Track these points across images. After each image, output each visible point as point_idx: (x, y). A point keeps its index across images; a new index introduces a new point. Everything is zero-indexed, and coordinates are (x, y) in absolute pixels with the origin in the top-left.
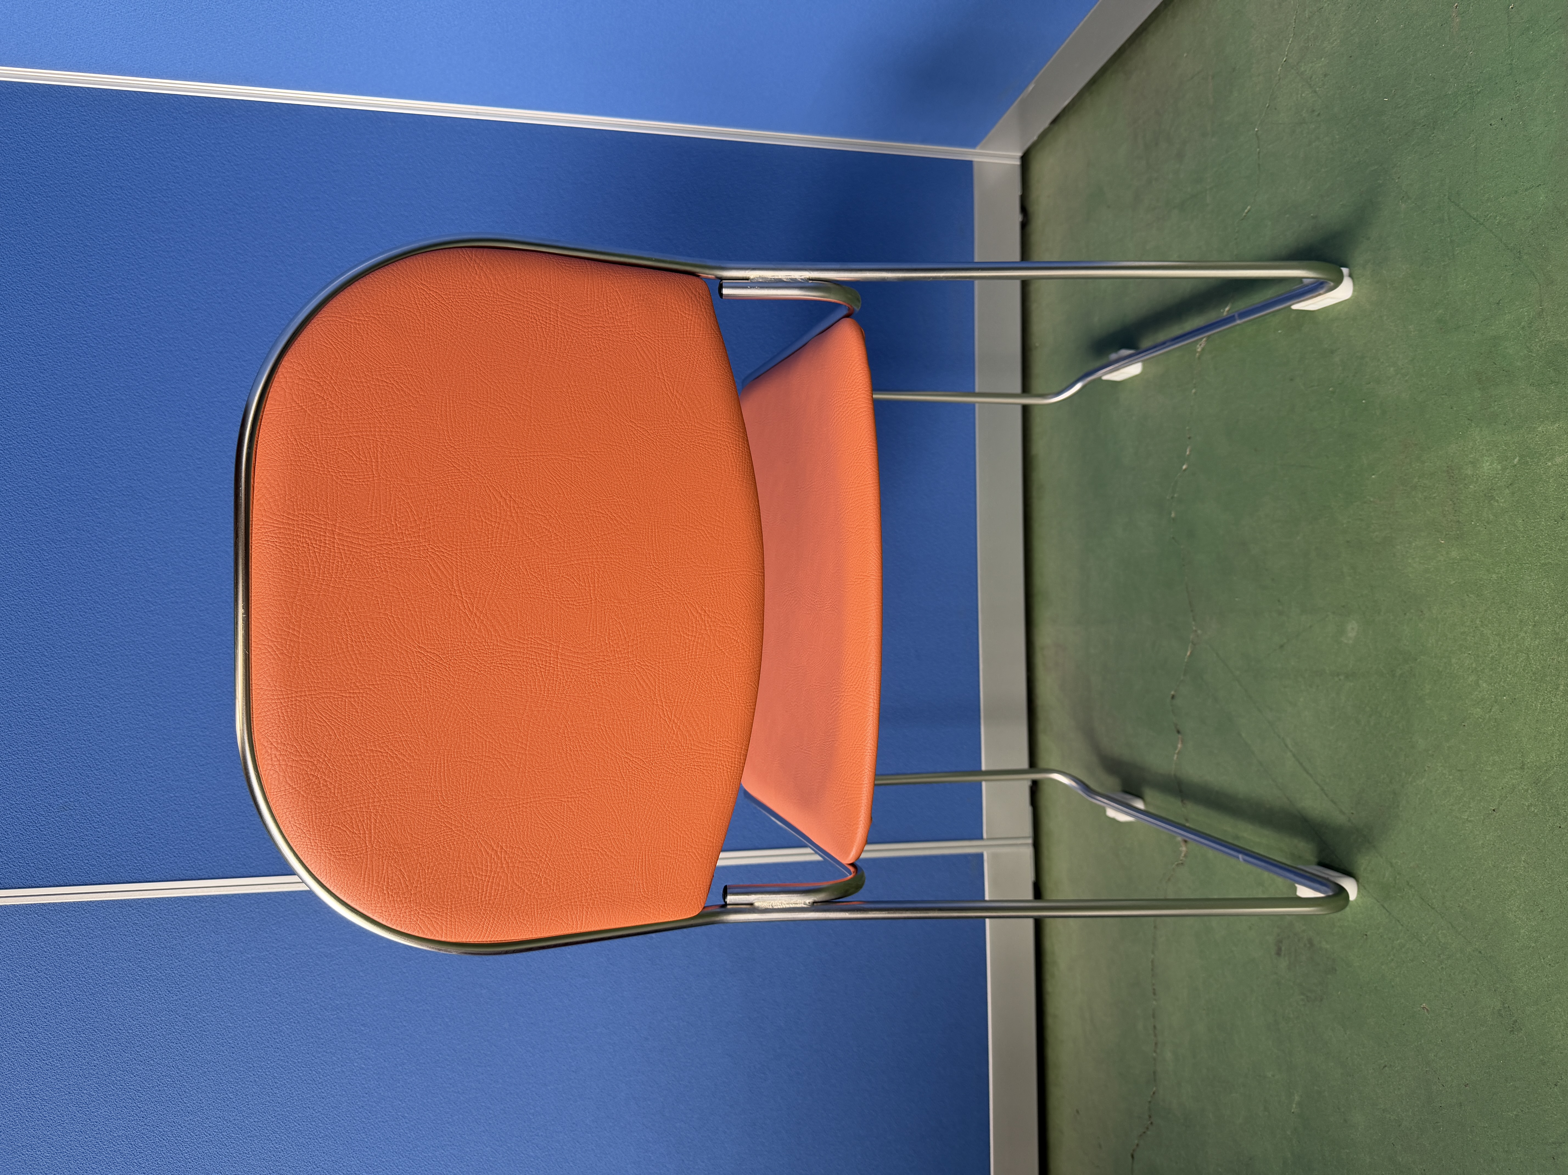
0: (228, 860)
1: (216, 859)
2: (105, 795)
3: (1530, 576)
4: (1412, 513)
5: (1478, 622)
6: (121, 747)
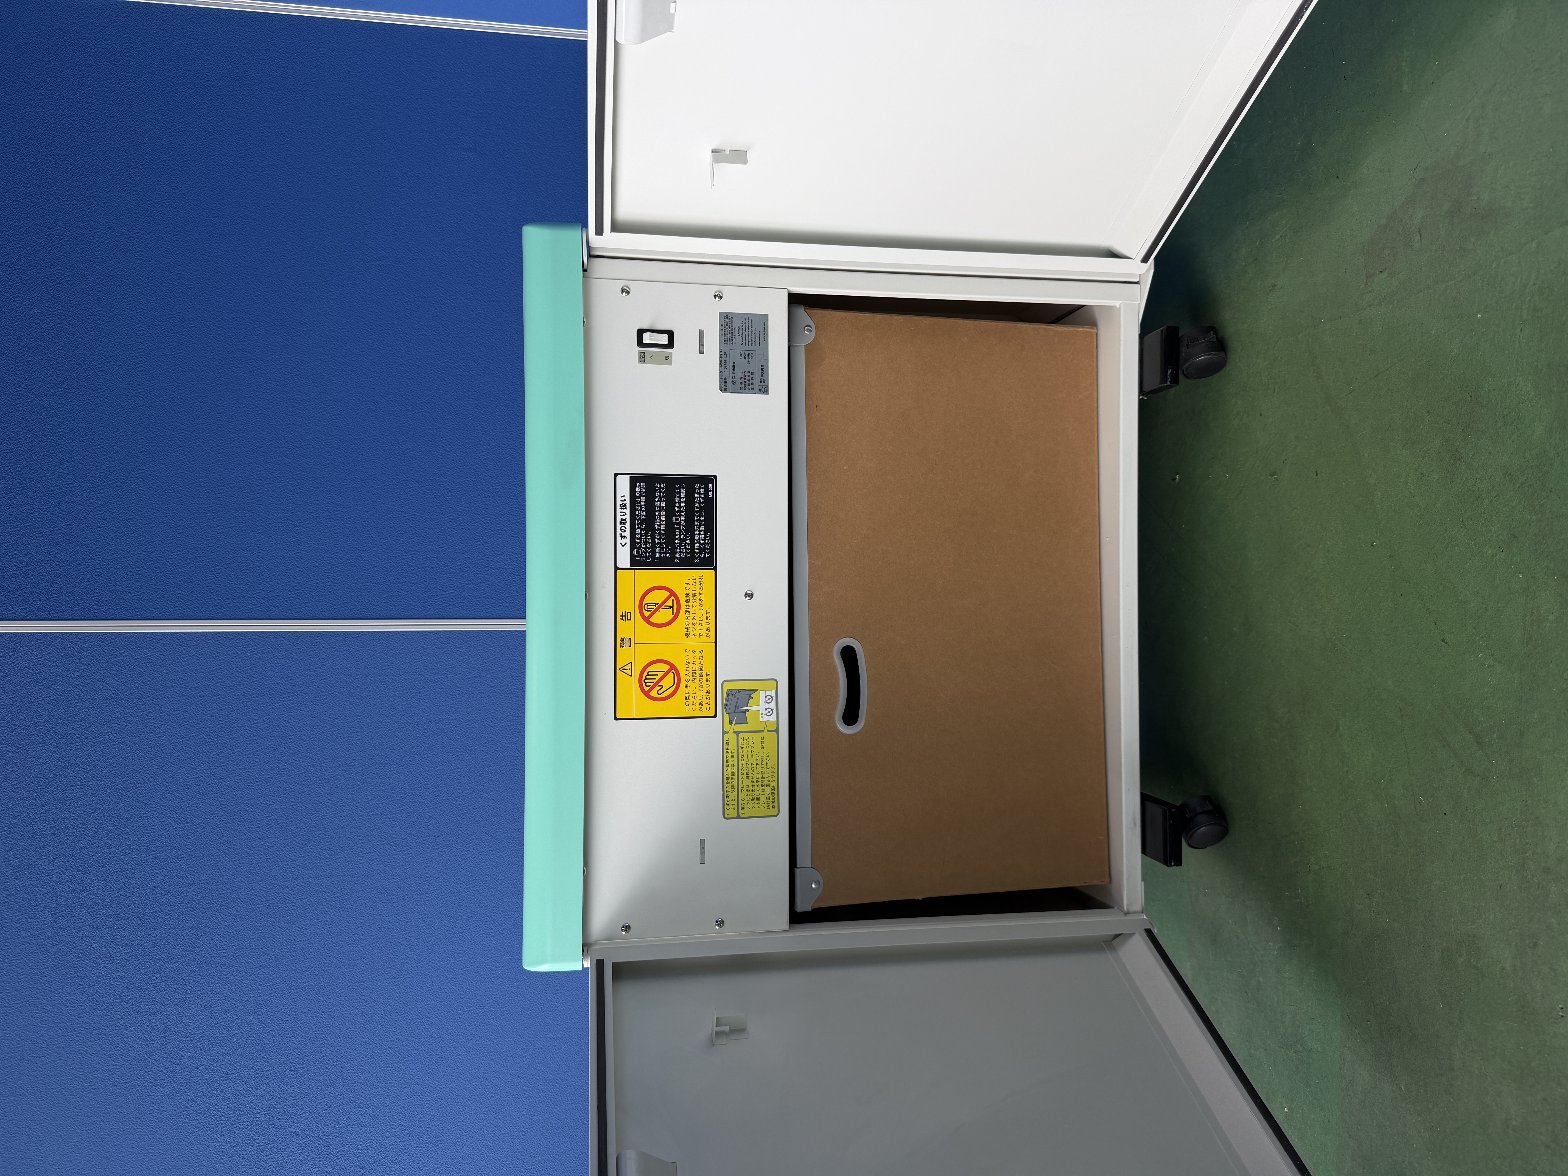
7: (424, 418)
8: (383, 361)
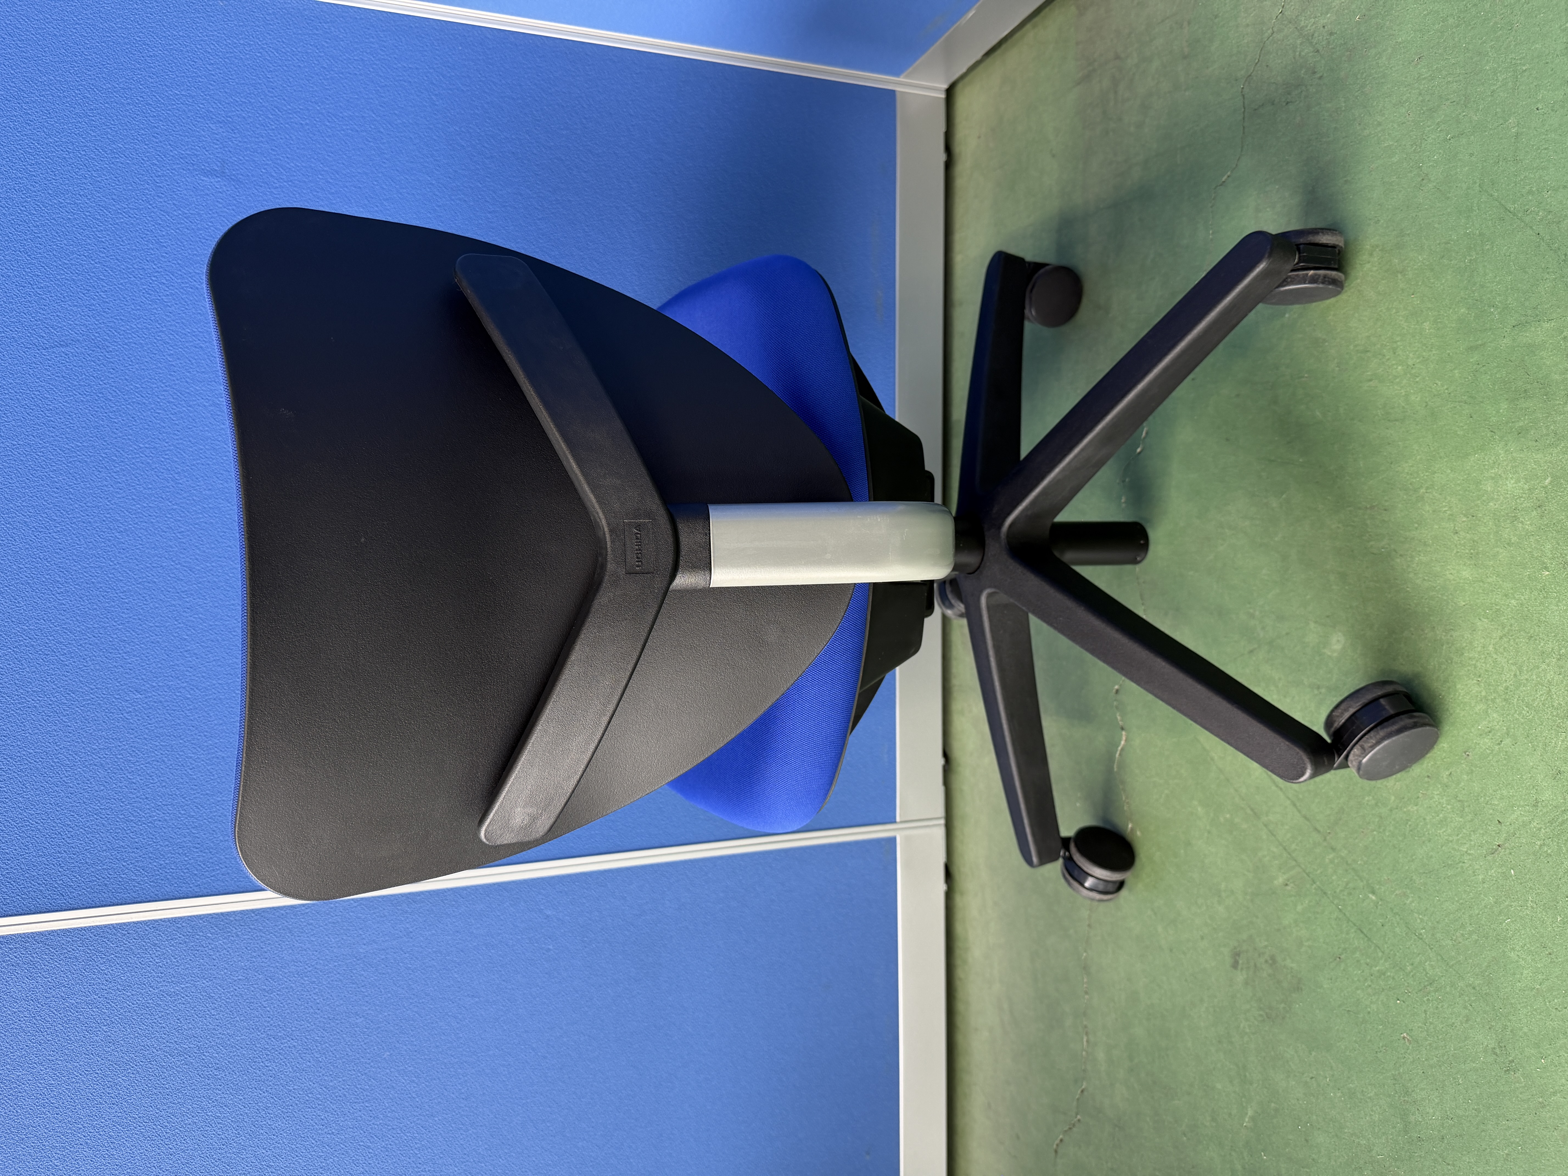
7: (145, 591)
8: (77, 506)
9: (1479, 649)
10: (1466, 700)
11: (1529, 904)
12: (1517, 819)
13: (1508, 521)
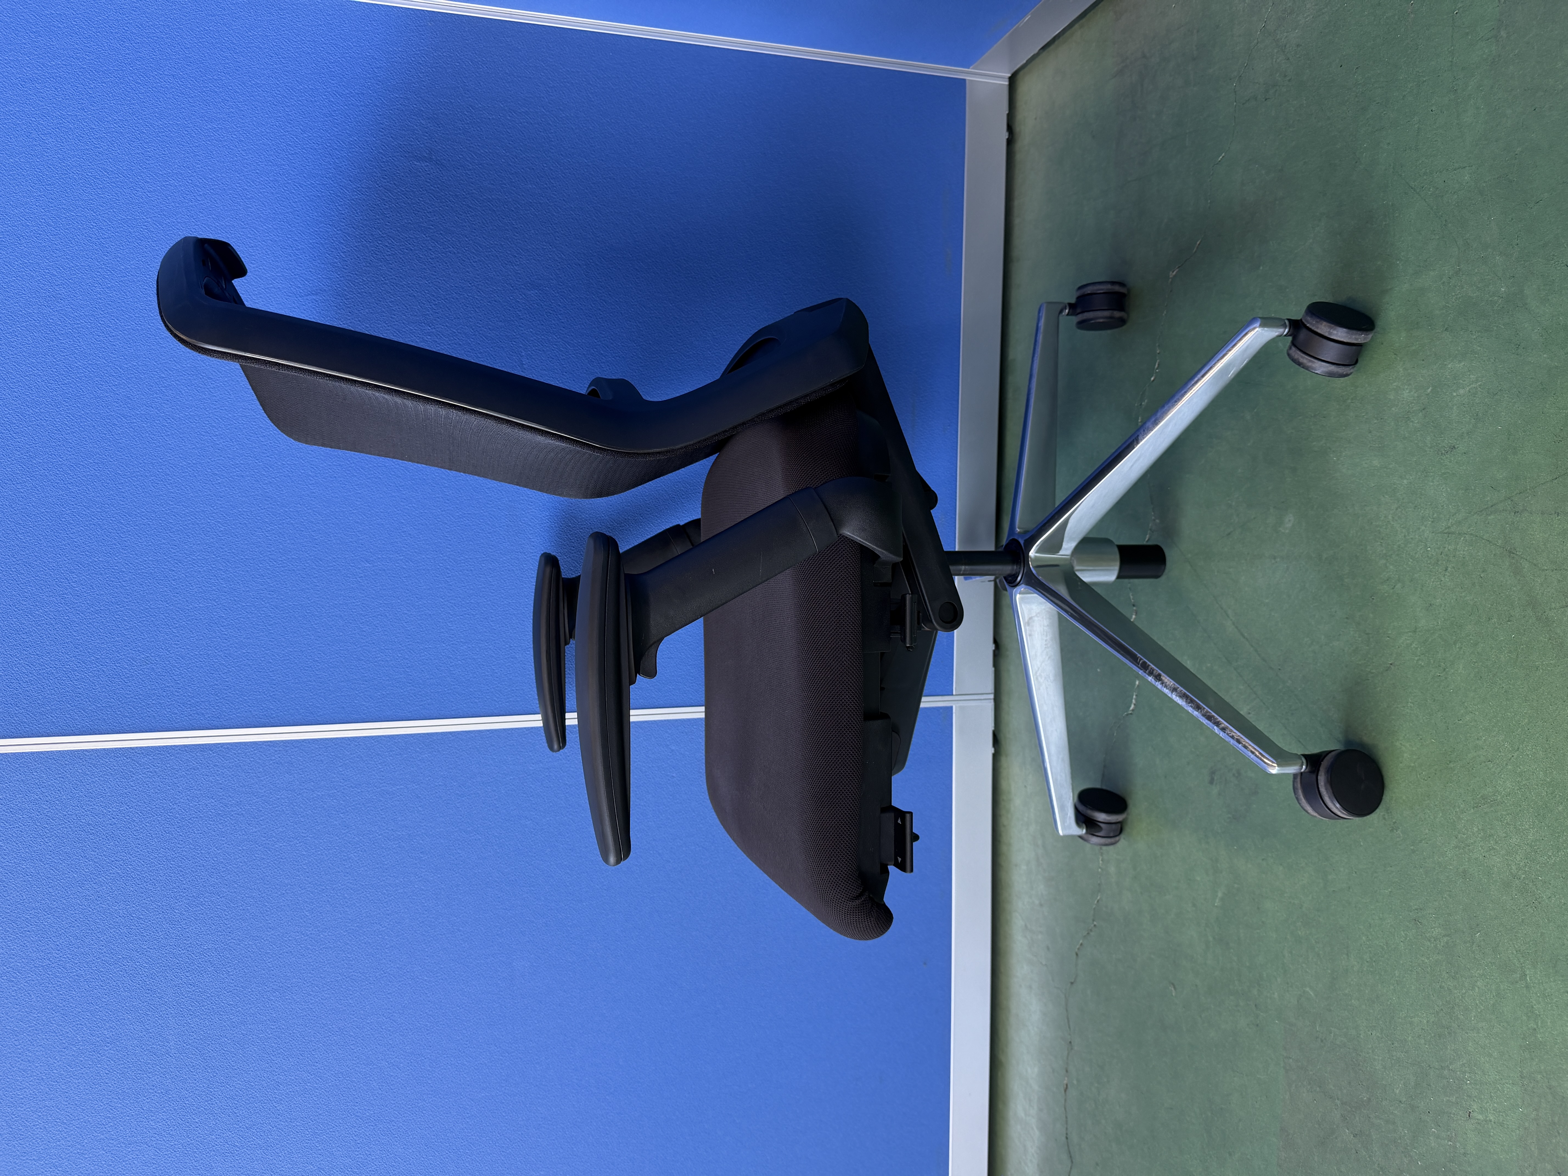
0: (297, 709)
1: (286, 708)
2: (183, 650)
3: (1433, 482)
4: (1344, 428)
5: (1390, 517)
6: (196, 608)
9: (1382, 519)
10: (1373, 558)
11: (1410, 704)
12: (1403, 643)
13: (1404, 421)
